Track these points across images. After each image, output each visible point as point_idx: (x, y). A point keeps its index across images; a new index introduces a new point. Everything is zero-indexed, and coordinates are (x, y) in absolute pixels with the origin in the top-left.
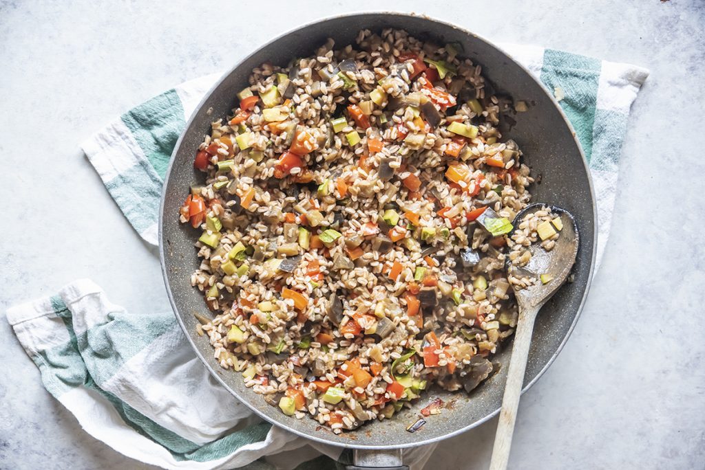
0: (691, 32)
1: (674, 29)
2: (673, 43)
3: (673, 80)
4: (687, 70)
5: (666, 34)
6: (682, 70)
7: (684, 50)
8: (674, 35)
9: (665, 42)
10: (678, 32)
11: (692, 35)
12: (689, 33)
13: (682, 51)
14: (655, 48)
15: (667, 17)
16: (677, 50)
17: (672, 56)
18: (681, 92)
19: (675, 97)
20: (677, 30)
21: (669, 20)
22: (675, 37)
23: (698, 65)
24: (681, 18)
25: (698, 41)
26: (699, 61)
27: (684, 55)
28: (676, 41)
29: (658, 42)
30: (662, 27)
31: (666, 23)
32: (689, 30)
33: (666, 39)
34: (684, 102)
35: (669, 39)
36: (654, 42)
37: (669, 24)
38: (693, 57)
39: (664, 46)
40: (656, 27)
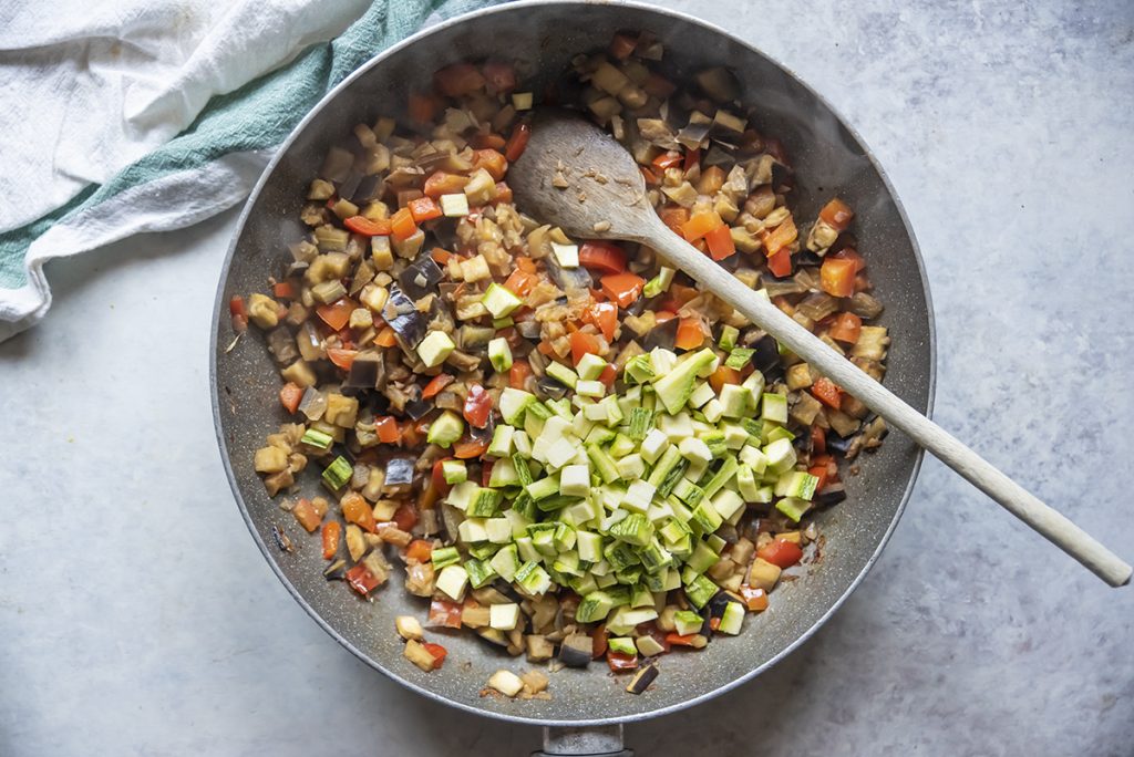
0: (916, 43)
1: (890, 35)
2: (886, 57)
3: (884, 116)
4: (906, 102)
5: (877, 43)
6: (899, 103)
7: (903, 70)
8: (889, 45)
9: (874, 55)
10: (895, 41)
11: (917, 48)
12: (912, 44)
13: (901, 71)
14: (859, 62)
15: (879, 15)
16: (892, 69)
17: (885, 77)
18: (895, 136)
19: (885, 143)
20: (894, 37)
21: (883, 19)
22: (890, 48)
23: (923, 96)
24: (902, 18)
25: (926, 57)
26: (927, 89)
27: (903, 77)
28: (891, 55)
29: (863, 53)
30: (872, 29)
31: (878, 24)
32: (913, 39)
33: (877, 50)
34: (899, 154)
35: (881, 50)
36: (857, 53)
37: (882, 26)
38: (916, 83)
39: (872, 61)
40: (862, 29)
